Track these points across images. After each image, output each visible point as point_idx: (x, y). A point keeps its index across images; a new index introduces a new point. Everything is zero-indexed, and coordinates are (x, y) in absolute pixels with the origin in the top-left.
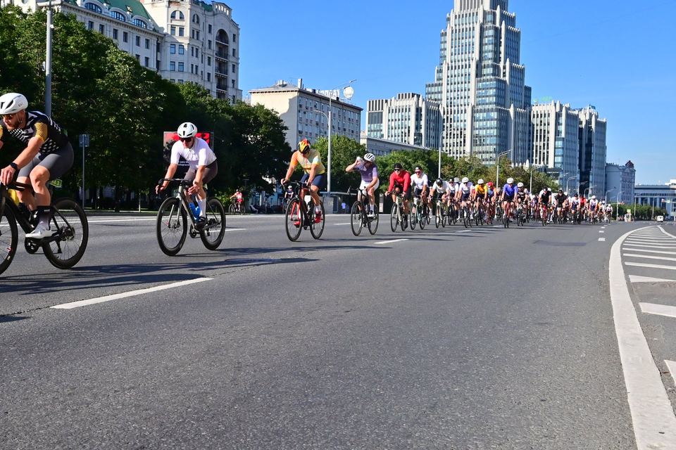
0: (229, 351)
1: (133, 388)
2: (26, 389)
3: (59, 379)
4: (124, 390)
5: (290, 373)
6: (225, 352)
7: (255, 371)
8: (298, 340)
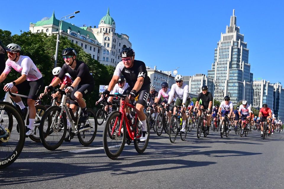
0: (152, 174)
1: (116, 187)
2: (70, 185)
3: (83, 181)
4: (113, 188)
5: (183, 186)
6: (150, 175)
7: (167, 184)
8: (180, 172)
